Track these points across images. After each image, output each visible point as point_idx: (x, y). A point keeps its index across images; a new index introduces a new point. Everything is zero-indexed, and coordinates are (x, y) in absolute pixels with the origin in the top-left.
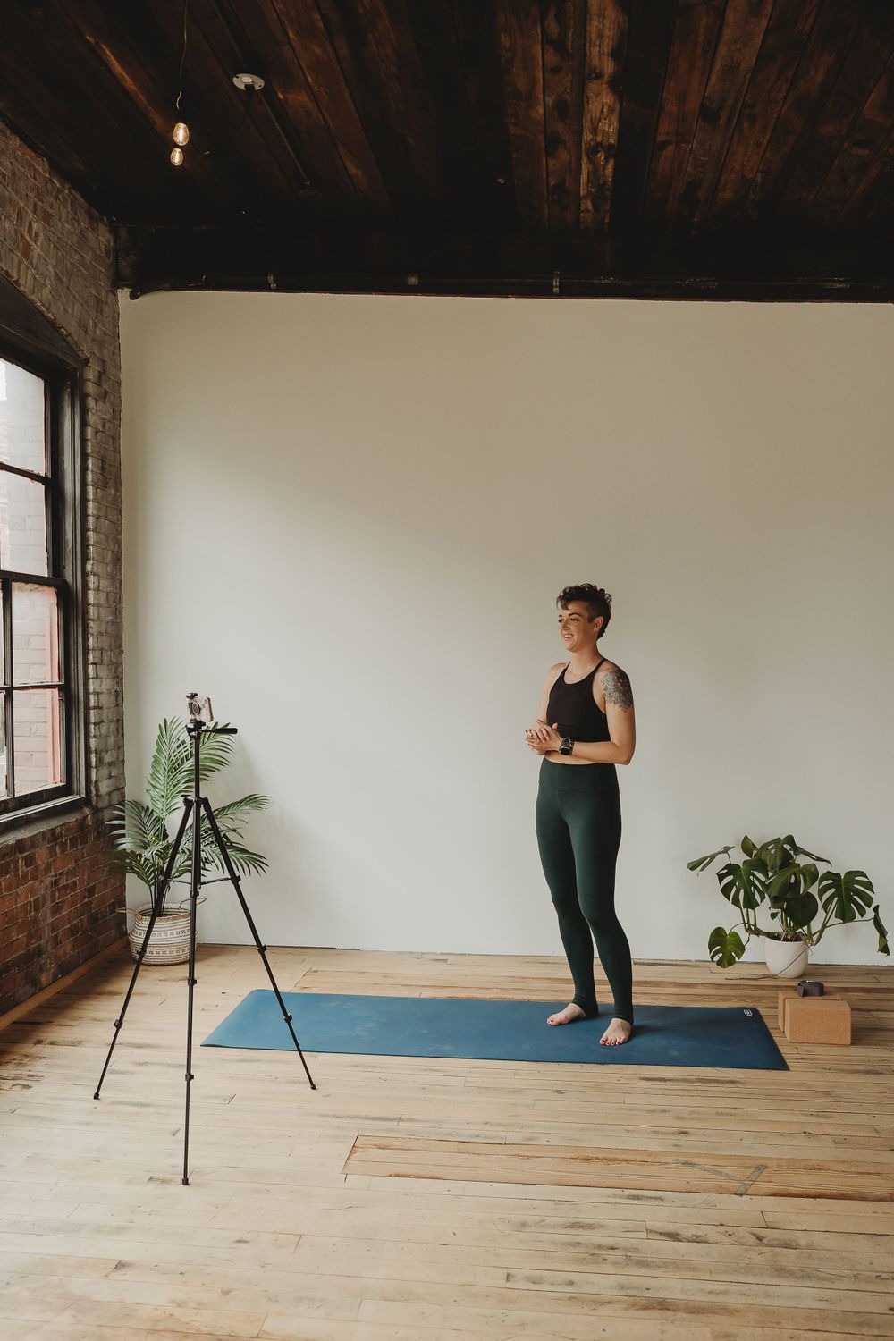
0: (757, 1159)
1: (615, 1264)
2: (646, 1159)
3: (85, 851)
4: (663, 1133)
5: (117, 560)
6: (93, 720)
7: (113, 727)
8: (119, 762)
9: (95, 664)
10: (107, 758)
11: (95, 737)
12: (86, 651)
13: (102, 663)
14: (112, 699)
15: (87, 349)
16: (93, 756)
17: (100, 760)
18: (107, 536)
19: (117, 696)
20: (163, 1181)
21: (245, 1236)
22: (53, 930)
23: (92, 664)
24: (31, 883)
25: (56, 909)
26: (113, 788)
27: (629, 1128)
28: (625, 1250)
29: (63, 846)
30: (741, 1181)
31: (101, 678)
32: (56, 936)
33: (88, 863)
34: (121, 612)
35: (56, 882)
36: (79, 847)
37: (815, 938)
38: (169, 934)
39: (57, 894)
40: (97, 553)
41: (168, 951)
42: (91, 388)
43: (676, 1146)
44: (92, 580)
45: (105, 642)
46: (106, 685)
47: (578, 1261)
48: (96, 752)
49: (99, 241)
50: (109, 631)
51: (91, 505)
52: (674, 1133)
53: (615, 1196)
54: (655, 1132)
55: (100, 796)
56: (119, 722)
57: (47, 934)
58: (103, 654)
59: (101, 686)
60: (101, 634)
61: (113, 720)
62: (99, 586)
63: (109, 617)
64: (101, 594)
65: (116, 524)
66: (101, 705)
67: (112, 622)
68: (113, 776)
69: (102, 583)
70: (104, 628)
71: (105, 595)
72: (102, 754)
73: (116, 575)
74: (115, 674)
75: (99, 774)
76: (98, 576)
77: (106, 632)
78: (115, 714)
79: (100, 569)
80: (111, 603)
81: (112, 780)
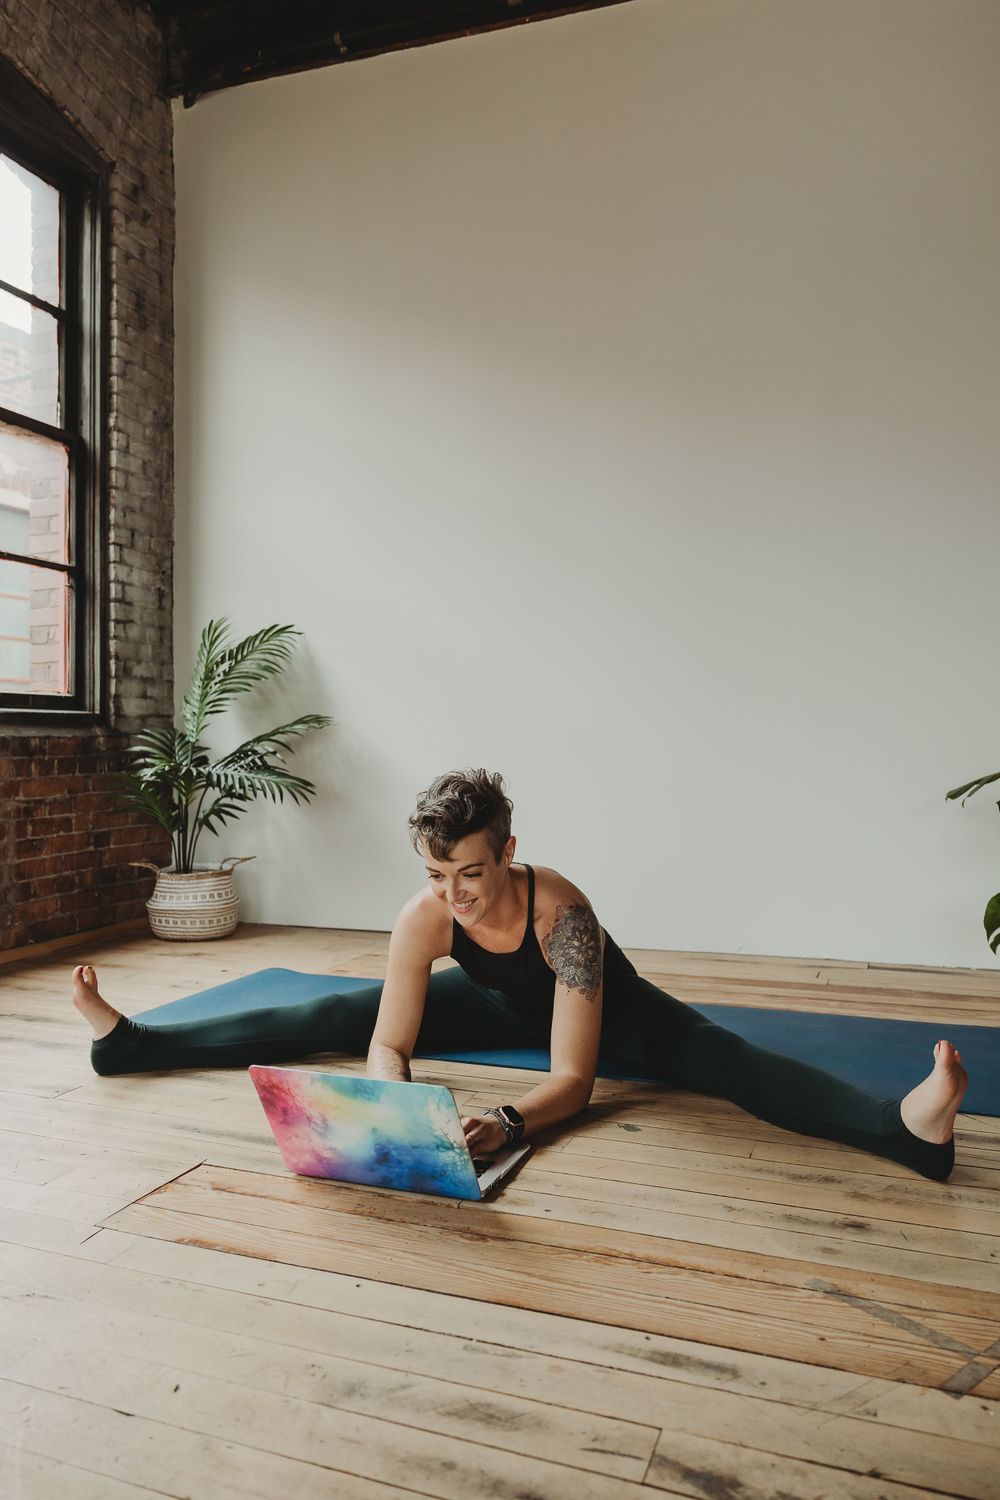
2: (744, 1271)
3: (90, 783)
4: (807, 1222)
5: (164, 424)
6: (113, 616)
7: (151, 633)
8: (163, 682)
9: (121, 546)
10: (139, 671)
11: (115, 637)
12: (106, 527)
13: (132, 546)
14: (152, 598)
15: (110, 150)
16: (112, 662)
17: (126, 671)
18: (145, 392)
19: (161, 596)
22: (20, 876)
23: (114, 543)
25: (28, 848)
26: (151, 712)
27: (737, 1204)
29: (46, 768)
30: (965, 1355)
31: (131, 566)
32: (28, 885)
33: (96, 799)
35: (28, 812)
36: (77, 774)
38: (191, 897)
39: (30, 828)
40: (124, 404)
41: (188, 921)
42: (117, 199)
43: (825, 1250)
44: (117, 438)
45: (139, 522)
46: (139, 577)
48: (117, 658)
49: (137, 29)
50: (147, 509)
51: (115, 342)
52: (833, 1225)
53: (619, 1350)
54: (790, 1218)
55: (125, 717)
56: (164, 629)
57: (7, 880)
58: (136, 537)
59: (129, 575)
60: (133, 511)
61: (152, 626)
62: (127, 447)
63: (148, 493)
64: (132, 459)
65: (162, 380)
66: (128, 600)
67: (154, 500)
68: (151, 697)
69: (134, 446)
70: (136, 504)
71: (140, 462)
72: (130, 664)
73: (162, 443)
74: (157, 568)
75: (122, 688)
76: (128, 436)
77: (141, 510)
78: (156, 619)
79: (131, 427)
80: (152, 476)
81: (149, 701)
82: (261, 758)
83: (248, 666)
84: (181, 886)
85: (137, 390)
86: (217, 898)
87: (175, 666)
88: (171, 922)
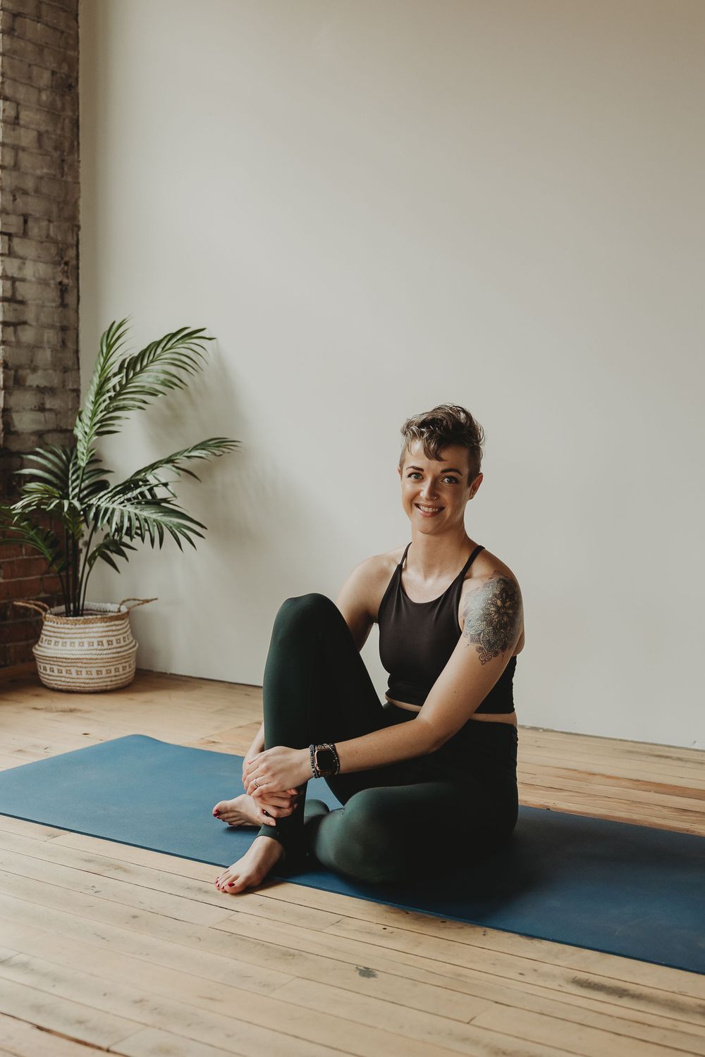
5: (65, 88)
6: (1, 317)
8: (63, 391)
9: (10, 235)
10: (36, 381)
11: (4, 343)
17: (16, 381)
18: (41, 48)
19: (64, 291)
34: (74, 167)
38: (77, 644)
41: (73, 670)
48: (6, 366)
55: (16, 433)
58: (30, 223)
59: (20, 269)
60: (25, 193)
61: (52, 326)
62: (17, 118)
63: (45, 171)
64: (22, 131)
65: (62, 32)
66: (19, 298)
67: (53, 178)
68: (50, 410)
69: (25, 116)
70: (30, 184)
71: (35, 134)
72: (22, 372)
73: (63, 109)
74: (57, 258)
75: (12, 401)
76: (18, 104)
77: (37, 191)
78: (56, 319)
79: (22, 93)
80: (50, 149)
81: (47, 414)
82: (151, 490)
83: (148, 378)
84: (67, 631)
85: (30, 47)
86: (106, 646)
87: (81, 371)
88: (56, 671)
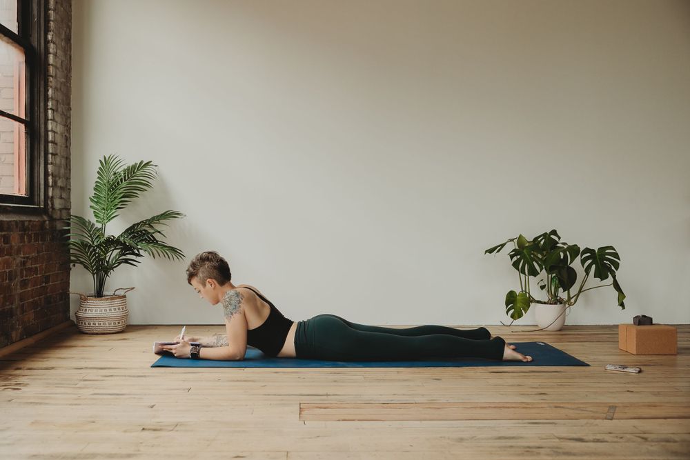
0: (606, 403)
1: (548, 455)
2: (526, 406)
3: (44, 246)
4: (528, 395)
5: (68, 39)
6: (50, 151)
7: (63, 161)
8: (66, 189)
9: (53, 110)
10: (60, 183)
11: (52, 163)
12: (46, 99)
13: (57, 111)
14: (64, 141)
16: (50, 178)
17: (55, 182)
18: (62, 20)
19: (67, 140)
20: (155, 430)
21: (240, 454)
22: (21, 300)
23: (50, 109)
24: (6, 257)
25: (24, 284)
26: (63, 207)
27: (501, 393)
28: (549, 448)
29: (30, 237)
30: (604, 414)
31: (57, 122)
32: (23, 305)
33: (46, 256)
34: (70, 80)
35: (24, 263)
36: (40, 242)
37: (573, 300)
39: (25, 273)
40: (55, 28)
43: (543, 399)
44: (52, 47)
45: (60, 96)
46: (59, 129)
47: (519, 455)
48: (52, 175)
50: (62, 90)
52: (536, 394)
53: (519, 423)
54: (522, 394)
55: (54, 209)
56: (68, 159)
57: (17, 302)
58: (59, 106)
59: (56, 127)
61: (64, 157)
62: (56, 53)
63: (63, 80)
64: (58, 60)
65: (68, 13)
66: (56, 142)
67: (64, 84)
68: (63, 198)
69: (59, 52)
71: (61, 61)
72: (57, 179)
73: (68, 50)
74: (65, 123)
75: (54, 193)
76: (57, 46)
77: (60, 89)
78: (65, 153)
79: (57, 41)
80: (64, 69)
81: (63, 200)
85: (60, 18)
87: (71, 180)
88: (97, 324)
